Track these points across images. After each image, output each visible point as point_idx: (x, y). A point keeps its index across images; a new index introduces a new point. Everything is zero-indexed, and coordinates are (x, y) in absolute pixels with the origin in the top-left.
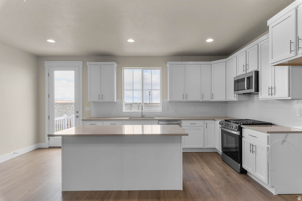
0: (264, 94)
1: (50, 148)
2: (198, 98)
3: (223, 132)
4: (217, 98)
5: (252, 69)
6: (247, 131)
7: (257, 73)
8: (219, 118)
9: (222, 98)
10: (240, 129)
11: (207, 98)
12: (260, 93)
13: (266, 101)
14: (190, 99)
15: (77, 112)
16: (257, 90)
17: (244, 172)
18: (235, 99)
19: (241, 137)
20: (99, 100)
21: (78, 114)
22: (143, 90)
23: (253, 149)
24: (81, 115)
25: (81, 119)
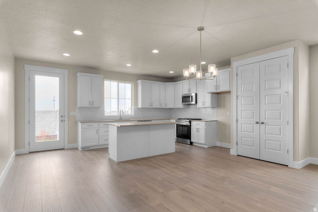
1: (30, 153)
2: (158, 106)
3: (178, 125)
4: (169, 106)
5: (194, 92)
10: (190, 122)
11: (163, 106)
12: (197, 104)
13: (201, 108)
14: (154, 106)
15: (62, 117)
16: (196, 102)
17: (191, 143)
18: (182, 107)
19: (190, 126)
20: (90, 106)
21: (63, 119)
22: (118, 99)
23: (198, 130)
24: (66, 118)
25: (66, 122)
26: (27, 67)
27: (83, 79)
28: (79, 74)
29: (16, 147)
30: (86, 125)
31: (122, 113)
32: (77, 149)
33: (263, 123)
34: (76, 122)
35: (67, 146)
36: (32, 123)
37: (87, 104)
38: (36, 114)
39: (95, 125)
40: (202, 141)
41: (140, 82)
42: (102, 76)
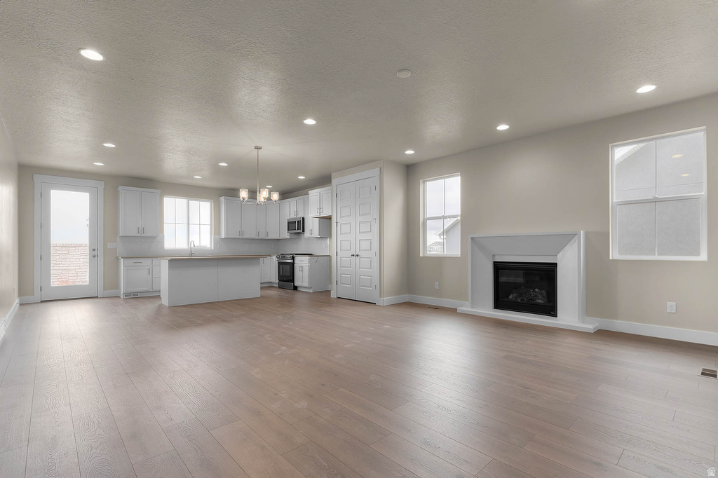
0: (307, 234)
1: (42, 301)
2: (254, 236)
3: (279, 264)
4: (271, 236)
5: (301, 215)
6: (298, 259)
7: (303, 219)
8: (274, 254)
9: (276, 236)
10: (293, 258)
11: (263, 236)
12: (305, 233)
13: (309, 238)
14: (246, 236)
15: (94, 250)
16: (303, 231)
17: (295, 288)
18: (288, 237)
19: (293, 263)
20: (139, 235)
21: (95, 253)
22: (188, 224)
23: (301, 269)
24: (101, 253)
25: (101, 258)
26: (38, 178)
27: (128, 196)
28: (121, 188)
29: (21, 293)
30: (131, 262)
31: (192, 246)
32: (119, 297)
33: (358, 256)
34: (118, 259)
35: (101, 292)
36: (45, 258)
37: (134, 233)
38: (52, 250)
39: (146, 262)
40: (306, 284)
41: (222, 199)
42: (159, 191)
